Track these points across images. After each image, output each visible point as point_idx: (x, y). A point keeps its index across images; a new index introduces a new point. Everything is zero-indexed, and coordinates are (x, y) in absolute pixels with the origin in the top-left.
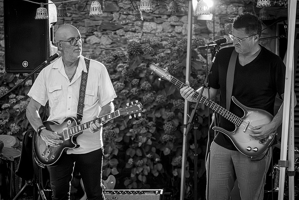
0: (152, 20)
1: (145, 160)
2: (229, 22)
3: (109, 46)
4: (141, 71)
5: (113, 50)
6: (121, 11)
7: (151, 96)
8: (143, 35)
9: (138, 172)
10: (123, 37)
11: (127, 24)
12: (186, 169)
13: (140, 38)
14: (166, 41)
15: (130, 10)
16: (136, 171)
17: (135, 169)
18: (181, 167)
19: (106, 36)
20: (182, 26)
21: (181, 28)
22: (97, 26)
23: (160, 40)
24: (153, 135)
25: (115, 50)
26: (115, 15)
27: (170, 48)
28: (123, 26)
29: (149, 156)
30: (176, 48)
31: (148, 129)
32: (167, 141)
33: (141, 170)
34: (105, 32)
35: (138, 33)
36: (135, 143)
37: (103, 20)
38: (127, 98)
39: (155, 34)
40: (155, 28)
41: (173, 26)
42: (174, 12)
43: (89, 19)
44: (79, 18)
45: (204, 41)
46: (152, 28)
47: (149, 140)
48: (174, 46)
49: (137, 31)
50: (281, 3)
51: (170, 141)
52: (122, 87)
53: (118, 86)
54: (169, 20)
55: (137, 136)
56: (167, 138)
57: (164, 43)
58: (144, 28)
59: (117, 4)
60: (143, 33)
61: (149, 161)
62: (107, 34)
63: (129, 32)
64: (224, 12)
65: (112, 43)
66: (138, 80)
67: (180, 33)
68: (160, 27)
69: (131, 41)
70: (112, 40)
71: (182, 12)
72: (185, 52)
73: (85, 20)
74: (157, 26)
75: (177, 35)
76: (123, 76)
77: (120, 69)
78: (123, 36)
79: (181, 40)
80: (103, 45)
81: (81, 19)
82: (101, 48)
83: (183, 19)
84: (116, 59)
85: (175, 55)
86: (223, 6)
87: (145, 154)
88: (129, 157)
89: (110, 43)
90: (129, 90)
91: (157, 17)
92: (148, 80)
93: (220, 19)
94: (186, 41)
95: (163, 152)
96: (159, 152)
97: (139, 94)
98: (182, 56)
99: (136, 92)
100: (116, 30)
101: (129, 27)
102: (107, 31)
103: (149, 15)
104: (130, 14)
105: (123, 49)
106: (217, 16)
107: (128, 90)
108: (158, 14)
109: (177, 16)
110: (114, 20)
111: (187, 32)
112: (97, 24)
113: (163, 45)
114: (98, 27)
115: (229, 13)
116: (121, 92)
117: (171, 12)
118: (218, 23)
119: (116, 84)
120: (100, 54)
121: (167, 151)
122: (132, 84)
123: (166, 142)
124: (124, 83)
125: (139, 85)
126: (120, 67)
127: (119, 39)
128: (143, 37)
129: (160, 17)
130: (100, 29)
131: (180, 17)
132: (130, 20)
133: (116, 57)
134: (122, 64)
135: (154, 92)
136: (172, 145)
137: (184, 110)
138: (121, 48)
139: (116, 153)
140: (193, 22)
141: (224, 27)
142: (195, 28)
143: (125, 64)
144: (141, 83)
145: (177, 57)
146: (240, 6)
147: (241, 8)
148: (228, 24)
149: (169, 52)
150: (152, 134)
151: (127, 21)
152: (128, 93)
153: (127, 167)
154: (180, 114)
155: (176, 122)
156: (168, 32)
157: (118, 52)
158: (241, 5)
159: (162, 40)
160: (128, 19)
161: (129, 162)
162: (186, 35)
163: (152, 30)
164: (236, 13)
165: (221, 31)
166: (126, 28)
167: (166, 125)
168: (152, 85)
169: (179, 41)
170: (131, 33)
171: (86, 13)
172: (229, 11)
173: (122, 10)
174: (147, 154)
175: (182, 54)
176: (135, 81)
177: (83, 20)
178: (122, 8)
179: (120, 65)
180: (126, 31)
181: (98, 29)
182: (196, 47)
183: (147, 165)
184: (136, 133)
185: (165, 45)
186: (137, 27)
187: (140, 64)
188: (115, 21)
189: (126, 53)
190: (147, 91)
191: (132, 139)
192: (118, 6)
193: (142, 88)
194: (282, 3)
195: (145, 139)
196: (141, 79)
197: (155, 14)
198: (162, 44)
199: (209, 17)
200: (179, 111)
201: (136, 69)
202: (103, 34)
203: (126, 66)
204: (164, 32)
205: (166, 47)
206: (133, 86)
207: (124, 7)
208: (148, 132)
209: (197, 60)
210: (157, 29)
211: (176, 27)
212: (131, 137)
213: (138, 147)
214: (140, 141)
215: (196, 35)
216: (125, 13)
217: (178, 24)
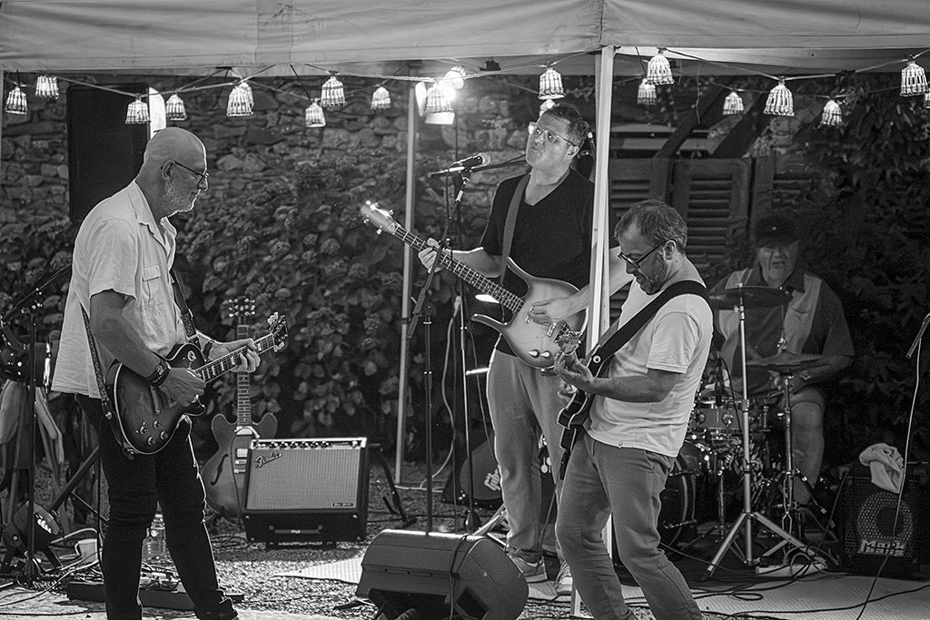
0: (339, 126)
1: (331, 384)
2: (483, 128)
3: (260, 174)
4: (321, 221)
5: (267, 182)
6: (284, 110)
7: (341, 266)
8: (323, 152)
9: (317, 408)
10: (285, 158)
11: (293, 133)
12: (406, 400)
13: (318, 157)
14: (366, 163)
15: (298, 107)
16: (313, 406)
17: (311, 402)
18: (397, 398)
19: (255, 156)
20: (396, 135)
21: (395, 139)
22: (236, 137)
23: (355, 161)
24: (345, 337)
25: (271, 181)
26: (271, 117)
27: (374, 177)
28: (286, 137)
29: (337, 377)
30: (386, 176)
31: (336, 327)
32: (372, 349)
33: (322, 402)
34: (252, 149)
35: (313, 149)
36: (311, 353)
37: (248, 126)
38: (296, 270)
39: (345, 150)
40: (345, 140)
41: (380, 136)
43: (221, 123)
44: (202, 123)
46: (339, 139)
47: (338, 348)
49: (313, 146)
50: (578, 93)
51: (378, 348)
52: (285, 249)
53: (278, 248)
54: (371, 125)
55: (315, 339)
56: (370, 344)
57: (363, 167)
58: (325, 140)
59: (274, 96)
60: (324, 148)
61: (339, 386)
62: (256, 152)
63: (296, 148)
64: (474, 111)
65: (264, 170)
66: (316, 237)
67: (393, 149)
68: (355, 138)
69: (300, 163)
70: (266, 163)
71: (395, 110)
72: (404, 183)
73: (216, 127)
74: (349, 136)
75: (387, 152)
76: (288, 228)
77: (282, 216)
78: (288, 154)
79: (395, 162)
80: (247, 171)
81: (207, 124)
82: (244, 178)
83: (398, 123)
84: (273, 197)
86: (472, 100)
87: (330, 374)
88: (301, 380)
89: (261, 169)
90: (300, 256)
91: (349, 120)
92: (334, 236)
93: (466, 122)
94: (404, 164)
95: (363, 369)
96: (357, 370)
97: (318, 263)
98: (397, 190)
99: (312, 258)
100: (272, 145)
101: (297, 139)
102: (257, 147)
103: (335, 117)
104: (298, 115)
105: (286, 180)
106: (461, 116)
107: (297, 255)
108: (351, 114)
109: (387, 118)
110: (268, 126)
111: (407, 146)
112: (238, 134)
113: (361, 171)
114: (240, 139)
115: (483, 111)
116: (285, 259)
118: (462, 130)
119: (274, 244)
120: (243, 190)
121: (370, 367)
122: (304, 245)
123: (368, 352)
124: (290, 243)
125: (317, 246)
126: (280, 212)
127: (278, 161)
128: (323, 157)
129: (356, 120)
130: (242, 142)
131: (392, 118)
132: (300, 126)
133: (273, 194)
134: (285, 207)
135: (346, 258)
136: (380, 357)
137: (401, 291)
138: (283, 177)
139: (276, 372)
140: (417, 127)
141: (473, 137)
142: (420, 138)
143: (290, 207)
144: (321, 242)
145: (388, 193)
146: (503, 100)
147: (505, 102)
148: (482, 132)
149: (373, 184)
150: (343, 336)
151: (294, 128)
152: (297, 261)
153: (297, 397)
154: (394, 299)
155: (388, 314)
156: (370, 148)
157: (276, 184)
158: (504, 96)
159: (358, 163)
160: (296, 124)
161: (300, 389)
162: (405, 152)
163: (340, 145)
164: (495, 111)
165: (469, 145)
166: (291, 141)
167: (368, 319)
168: (341, 245)
169: (391, 162)
170: (301, 149)
171: (215, 114)
172: (483, 108)
173: (284, 107)
174: (334, 373)
176: (310, 238)
177: (212, 127)
178: (283, 103)
179: (281, 208)
180: (291, 146)
181: (239, 144)
182: (423, 175)
183: (334, 395)
184: (312, 334)
185: (366, 171)
186: (311, 139)
187: (318, 207)
188: (270, 128)
189: (292, 187)
190: (333, 257)
191: (306, 346)
192: (277, 100)
193: (322, 251)
194: (581, 94)
195: (329, 346)
196: (320, 234)
197: (345, 113)
198: (358, 170)
199: (446, 119)
200: (393, 294)
201: (312, 216)
202: (249, 152)
203: (292, 210)
204: (362, 147)
205: (366, 175)
206: (306, 248)
207: (287, 102)
208: (336, 332)
209: (425, 198)
210: (349, 142)
211: (385, 137)
212: (303, 342)
213: (317, 362)
214: (320, 348)
215: (422, 152)
216: (289, 112)
217: (388, 132)
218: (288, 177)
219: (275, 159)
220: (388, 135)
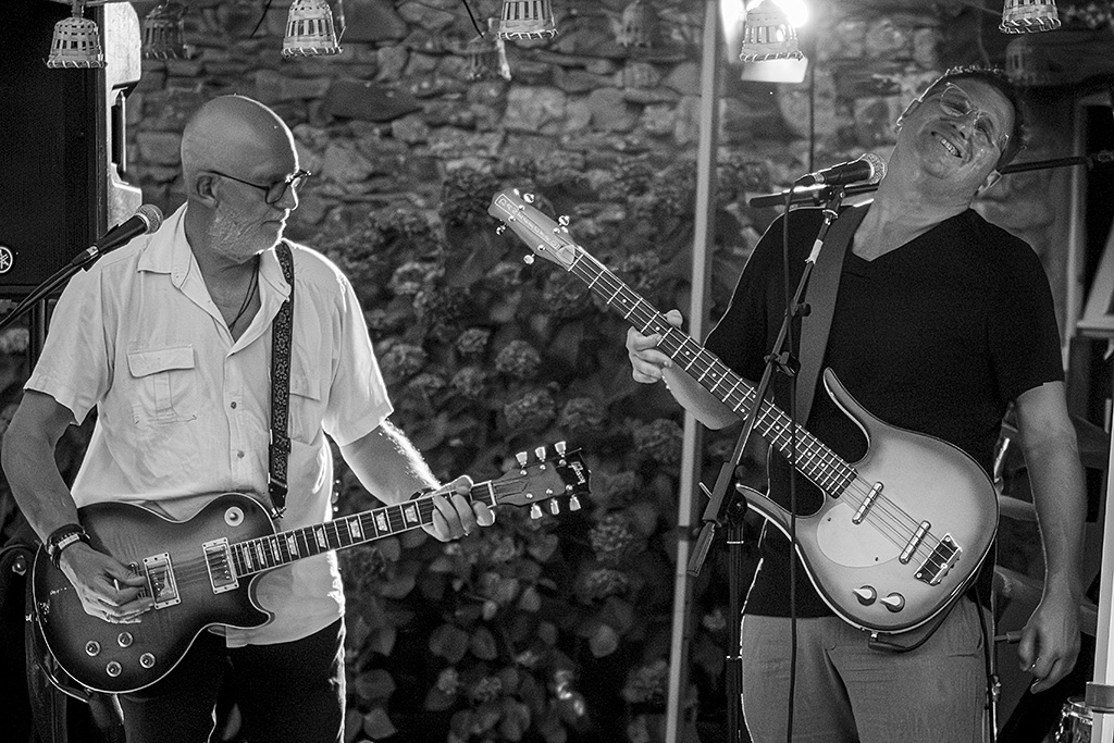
0: (545, 80)
1: (512, 676)
2: (874, 92)
3: (360, 187)
4: (497, 297)
5: (378, 205)
6: (417, 39)
7: (541, 404)
8: (504, 142)
9: (477, 730)
10: (419, 152)
11: (437, 95)
12: (685, 716)
13: (493, 152)
14: (604, 168)
15: (450, 35)
16: (471, 723)
17: (466, 715)
18: (662, 709)
19: (349, 145)
20: (673, 105)
21: (671, 115)
22: (307, 100)
23: (579, 164)
24: (547, 569)
25: (387, 204)
26: (388, 57)
27: (621, 201)
28: (419, 104)
29: (526, 658)
30: (650, 198)
31: (527, 543)
32: (608, 596)
33: (490, 719)
34: (339, 128)
35: (483, 132)
36: (467, 602)
37: (335, 77)
38: (439, 411)
39: (556, 138)
40: (558, 112)
41: (636, 106)
42: (642, 46)
43: (273, 69)
44: (229, 68)
45: (766, 174)
46: (544, 110)
47: (529, 592)
48: (641, 189)
49: (482, 126)
50: (1094, 14)
51: (621, 594)
52: (413, 361)
53: (398, 358)
54: (618, 79)
55: (476, 573)
56: (605, 584)
57: (597, 177)
58: (512, 113)
59: (396, 8)
60: (508, 132)
61: (530, 681)
62: (351, 136)
63: (445, 130)
64: (855, 51)
65: (372, 176)
66: (486, 334)
67: (665, 137)
68: (579, 111)
69: (453, 165)
70: (375, 162)
71: (674, 47)
72: (688, 217)
73: (260, 76)
74: (565, 104)
75: (650, 144)
76: (420, 314)
77: (408, 286)
78: (423, 143)
79: (669, 168)
80: (330, 181)
81: (241, 68)
82: (324, 196)
83: (680, 76)
84: (389, 242)
85: (644, 228)
86: (850, 26)
87: (510, 648)
88: (443, 664)
89: (364, 176)
90: (447, 378)
91: (566, 68)
92: (526, 333)
93: (836, 77)
94: (690, 171)
95: (585, 642)
96: (572, 645)
97: (489, 395)
98: (675, 233)
99: (474, 384)
100: (389, 121)
101: (447, 107)
102: (353, 124)
103: (533, 59)
104: (450, 53)
105: (420, 202)
106: (823, 65)
107: (441, 376)
108: (574, 54)
109: (656, 64)
110: (382, 76)
111: (698, 131)
112: (309, 94)
113: (594, 187)
114: (315, 106)
115: (875, 55)
116: (413, 384)
117: (631, 45)
118: (825, 95)
119: (389, 350)
120: (321, 221)
121: (604, 639)
122: (458, 354)
123: (599, 602)
124: (425, 347)
125: (486, 357)
126: (410, 276)
127: (402, 159)
128: (506, 151)
129: (582, 68)
130: (321, 111)
131: (665, 67)
132: (453, 78)
133: (390, 236)
134: (417, 266)
135: (553, 384)
136: (624, 614)
137: (678, 464)
138: (413, 196)
139: (386, 645)
140: (722, 88)
141: (851, 113)
142: (728, 115)
143: (427, 266)
144: (496, 346)
145: (652, 238)
146: (919, 27)
147: (925, 32)
148: (871, 101)
149: (619, 216)
150: (541, 564)
151: (440, 82)
152: (442, 390)
153: (434, 703)
154: (661, 483)
155: (646, 517)
156: (615, 132)
157: (398, 213)
158: (926, 20)
159: (587, 166)
160: (444, 74)
161: (441, 685)
162: (693, 144)
163: (545, 124)
164: (904, 54)
165: (840, 132)
166: (434, 112)
167: (601, 527)
168: (542, 356)
169: (662, 168)
170: (455, 133)
171: (261, 47)
172: (876, 44)
173: (416, 32)
174: (520, 648)
175: (672, 224)
176: (471, 339)
177: (249, 76)
178: (417, 25)
179: (407, 267)
180: (435, 125)
181: (312, 117)
182: (733, 198)
183: (519, 699)
184: (473, 560)
185: (605, 186)
186: (480, 109)
187: (492, 267)
188: (386, 81)
189: (433, 218)
190: (523, 383)
191: (457, 585)
192: (401, 17)
193: (499, 367)
194: (1101, 17)
195: (509, 588)
196: (495, 329)
197: (558, 52)
198: (586, 181)
199: (787, 71)
200: (658, 469)
201: (478, 286)
202: (334, 135)
203: (432, 272)
204: (595, 131)
205: (602, 196)
206: (463, 360)
207: (425, 23)
208: (527, 556)
209: (737, 251)
210: (564, 119)
211: (648, 109)
212: (449, 577)
213: (480, 621)
214: (488, 592)
215: (734, 144)
216: (429, 46)
217: (656, 96)
218: (426, 195)
219: (397, 152)
220: (656, 104)
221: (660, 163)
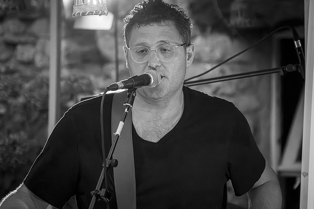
21: (33, 50)
27: (4, 102)
30: (21, 100)
41: (12, 46)
42: (14, 9)
48: (15, 95)
67: (30, 63)
72: (45, 110)
79: (32, 82)
85: (18, 118)
94: (45, 83)
111: (49, 59)
117: (7, 9)
140: (63, 33)
162: (46, 67)
217: (23, 39)
220: (24, 44)
221: (26, 79)
